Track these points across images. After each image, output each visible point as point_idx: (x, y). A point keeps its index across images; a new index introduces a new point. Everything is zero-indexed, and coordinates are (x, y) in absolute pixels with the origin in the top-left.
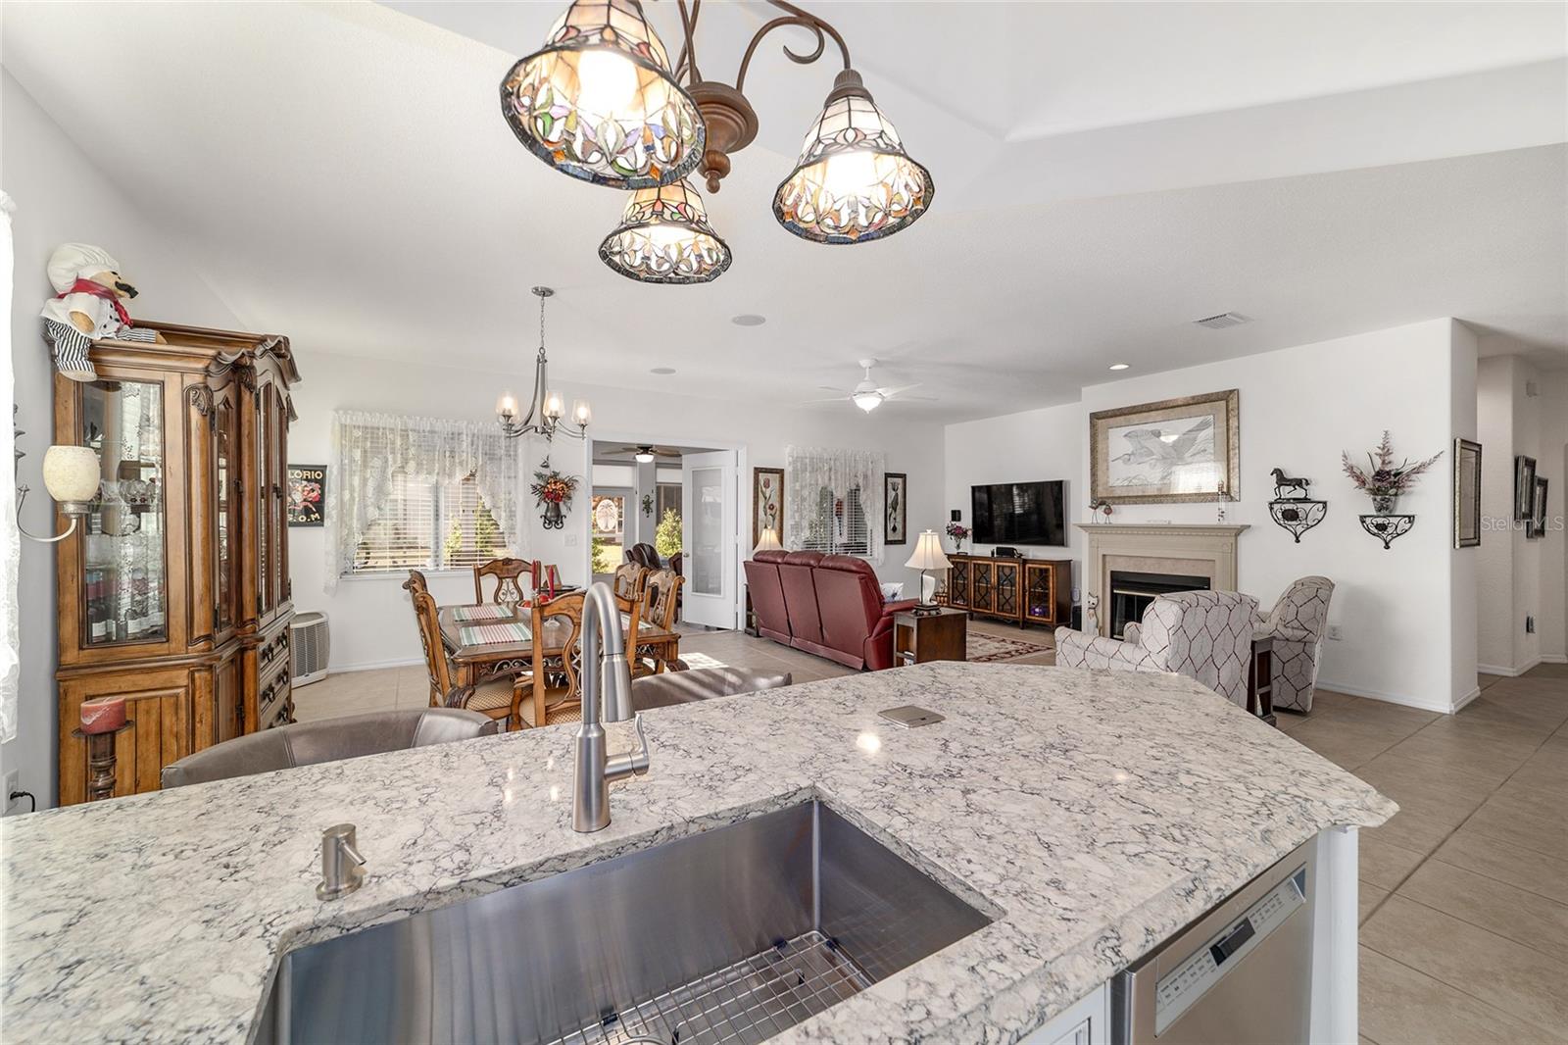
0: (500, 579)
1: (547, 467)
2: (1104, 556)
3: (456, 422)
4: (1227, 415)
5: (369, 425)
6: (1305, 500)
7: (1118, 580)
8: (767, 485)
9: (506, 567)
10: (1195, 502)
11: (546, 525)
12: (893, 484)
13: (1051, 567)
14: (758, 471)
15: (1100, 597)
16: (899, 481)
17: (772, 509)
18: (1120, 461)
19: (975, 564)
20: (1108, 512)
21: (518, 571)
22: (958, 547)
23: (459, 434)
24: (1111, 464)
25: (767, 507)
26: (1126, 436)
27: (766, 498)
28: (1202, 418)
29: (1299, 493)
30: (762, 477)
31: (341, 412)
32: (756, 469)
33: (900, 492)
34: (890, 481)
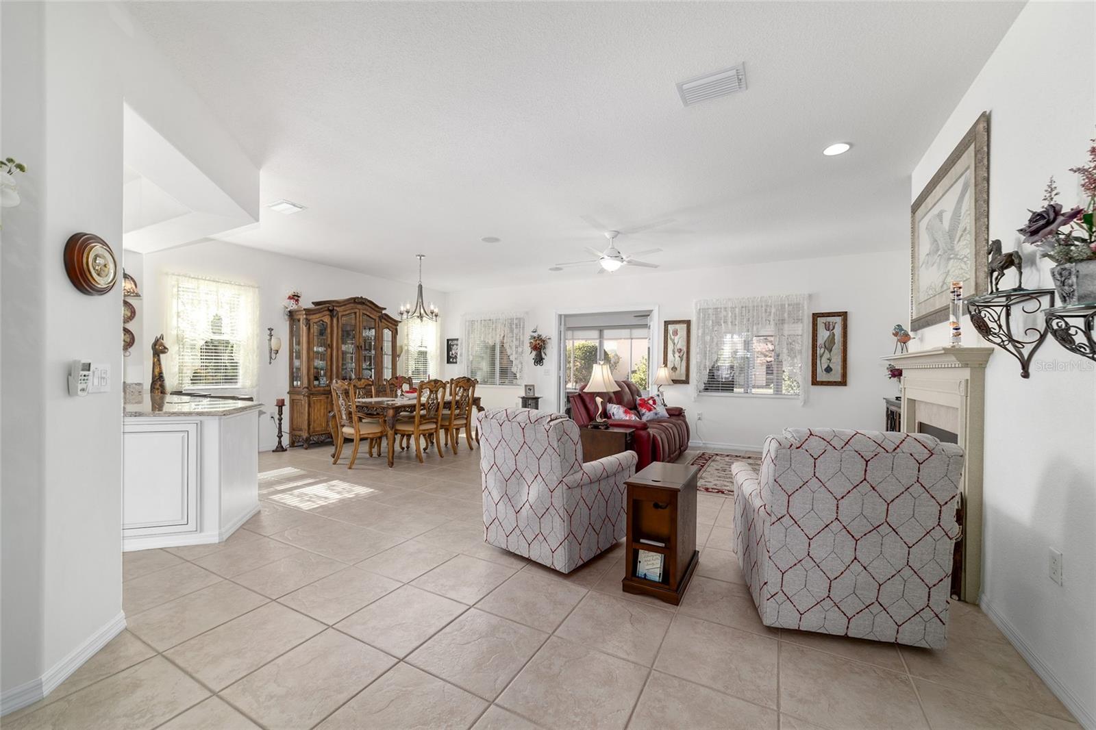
1: (536, 332)
4: (975, 164)
8: (675, 333)
11: (535, 364)
12: (827, 324)
14: (667, 323)
16: (838, 320)
17: (680, 352)
25: (676, 350)
27: (674, 344)
28: (964, 177)
33: (838, 331)
34: (820, 320)
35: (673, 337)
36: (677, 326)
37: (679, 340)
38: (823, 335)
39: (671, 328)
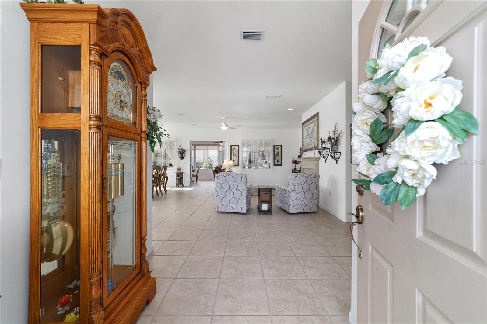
1: (180, 147)
4: (317, 121)
11: (181, 160)
12: (277, 148)
14: (231, 146)
16: (280, 147)
18: (306, 138)
22: (296, 167)
25: (234, 155)
26: (306, 130)
28: (314, 122)
29: (324, 146)
33: (280, 150)
34: (275, 147)
35: (233, 151)
36: (235, 147)
37: (236, 151)
38: (276, 151)
39: (233, 147)
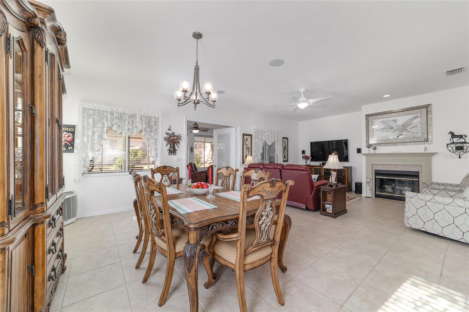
0: (162, 175)
1: (170, 130)
2: (372, 164)
3: (134, 109)
4: (427, 113)
5: (96, 109)
6: (465, 142)
7: (377, 173)
8: (247, 140)
9: (165, 169)
10: (412, 145)
11: (170, 154)
12: (285, 141)
13: (346, 169)
14: (244, 135)
15: (371, 179)
16: (286, 140)
17: (248, 149)
18: (379, 131)
19: (315, 168)
20: (375, 149)
21: (169, 171)
22: (306, 163)
23: (135, 115)
24: (374, 132)
25: (247, 148)
26: (381, 122)
27: (246, 145)
28: (415, 115)
29: (462, 140)
30: (245, 137)
31: (83, 102)
32: (243, 134)
35: (246, 141)
36: (247, 137)
37: (248, 143)
